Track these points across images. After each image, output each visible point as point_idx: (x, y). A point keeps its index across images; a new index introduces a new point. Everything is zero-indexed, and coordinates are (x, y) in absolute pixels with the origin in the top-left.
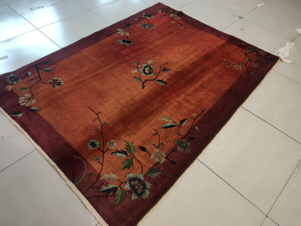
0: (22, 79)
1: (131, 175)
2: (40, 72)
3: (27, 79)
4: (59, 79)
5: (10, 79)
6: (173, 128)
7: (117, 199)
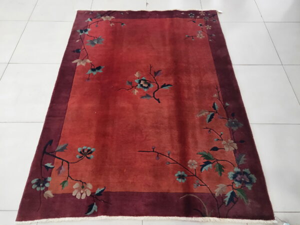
0: (50, 176)
1: (231, 174)
2: (57, 155)
3: (54, 172)
4: (84, 147)
5: (39, 186)
6: (214, 117)
7: (243, 199)
